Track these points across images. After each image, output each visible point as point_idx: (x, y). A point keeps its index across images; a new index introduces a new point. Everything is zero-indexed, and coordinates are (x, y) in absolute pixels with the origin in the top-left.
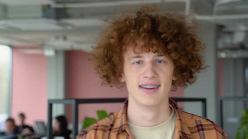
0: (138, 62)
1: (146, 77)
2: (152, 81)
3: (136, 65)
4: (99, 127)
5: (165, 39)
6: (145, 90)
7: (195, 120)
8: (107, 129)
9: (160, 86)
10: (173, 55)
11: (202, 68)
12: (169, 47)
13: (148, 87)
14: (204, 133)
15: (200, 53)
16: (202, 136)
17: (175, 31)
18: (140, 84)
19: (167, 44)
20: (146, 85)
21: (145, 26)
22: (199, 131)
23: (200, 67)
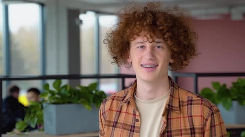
0: (142, 47)
1: (146, 59)
2: (150, 62)
3: (140, 49)
4: (116, 98)
5: (163, 30)
6: (145, 69)
7: (188, 96)
8: (121, 99)
9: (157, 65)
10: (168, 42)
11: (195, 54)
12: (166, 36)
13: (148, 66)
14: (191, 107)
15: (193, 42)
16: (189, 109)
17: (171, 24)
18: (142, 63)
19: (164, 34)
20: (146, 65)
21: (148, 21)
22: (188, 105)
23: (193, 53)
